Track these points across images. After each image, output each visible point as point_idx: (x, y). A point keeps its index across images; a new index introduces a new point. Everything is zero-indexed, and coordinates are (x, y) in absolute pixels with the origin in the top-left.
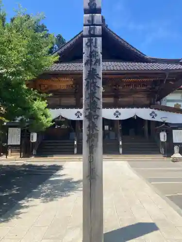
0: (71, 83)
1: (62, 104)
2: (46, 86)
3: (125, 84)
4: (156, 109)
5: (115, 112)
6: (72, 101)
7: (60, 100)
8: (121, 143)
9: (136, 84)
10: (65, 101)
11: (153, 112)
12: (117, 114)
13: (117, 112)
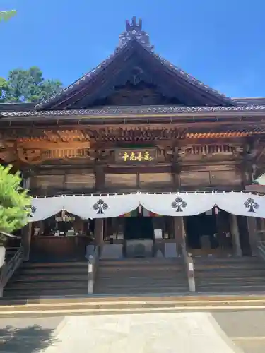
0: (86, 145)
1: (68, 187)
2: (38, 152)
3: (190, 146)
4: (254, 193)
5: (174, 200)
6: (89, 180)
7: (65, 180)
8: (191, 267)
9: (212, 145)
10: (74, 180)
11: (251, 200)
12: (179, 205)
13: (179, 200)
